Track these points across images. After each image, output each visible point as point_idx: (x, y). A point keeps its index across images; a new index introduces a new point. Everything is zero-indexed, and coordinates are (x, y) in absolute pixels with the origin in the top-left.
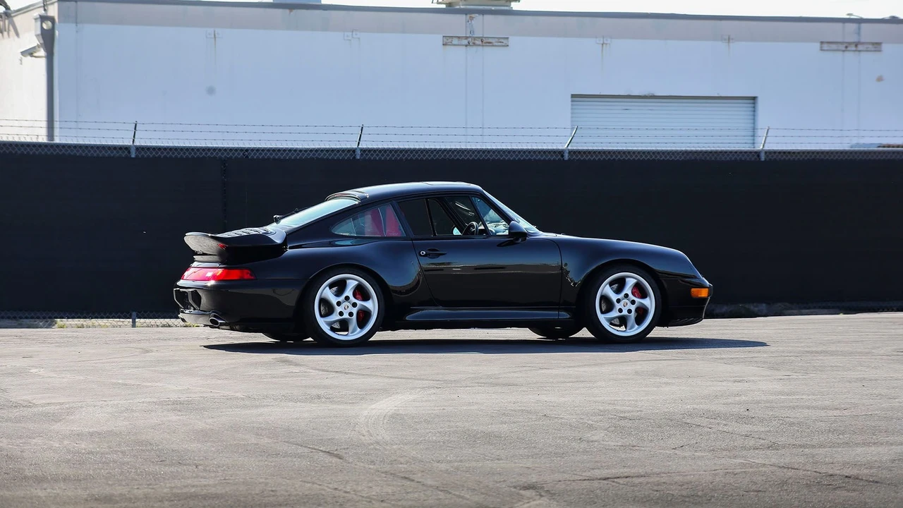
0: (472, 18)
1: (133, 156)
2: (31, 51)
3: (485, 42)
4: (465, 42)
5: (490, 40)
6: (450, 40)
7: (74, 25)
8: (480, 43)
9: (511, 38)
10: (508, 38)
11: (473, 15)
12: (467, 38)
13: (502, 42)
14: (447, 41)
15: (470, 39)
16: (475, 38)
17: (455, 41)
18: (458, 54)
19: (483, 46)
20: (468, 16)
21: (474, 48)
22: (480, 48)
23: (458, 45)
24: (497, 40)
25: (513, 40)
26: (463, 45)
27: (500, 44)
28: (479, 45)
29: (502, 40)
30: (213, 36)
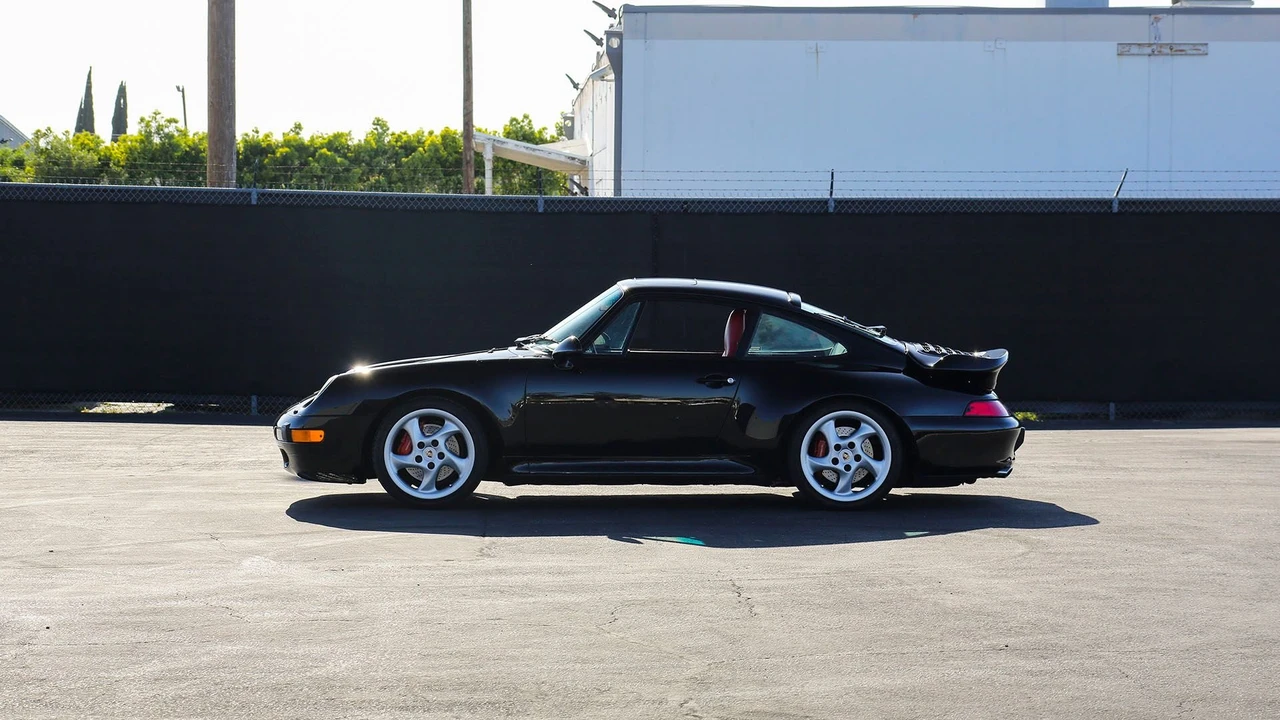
0: (1157, 20)
1: (541, 210)
2: (601, 75)
3: (1175, 50)
4: (1148, 50)
5: (1182, 48)
6: (1127, 48)
7: (643, 41)
8: (1168, 51)
9: (1211, 44)
10: (1206, 44)
11: (1160, 16)
12: (1150, 45)
13: (1199, 50)
14: (1124, 50)
15: (1154, 47)
16: (1161, 45)
17: (1134, 50)
18: (1139, 65)
19: (1172, 55)
20: (1153, 17)
21: (1161, 59)
22: (1169, 57)
23: (1138, 55)
24: (1191, 47)
25: (1213, 46)
26: (1144, 55)
27: (1195, 52)
28: (1167, 54)
29: (1200, 47)
30: (814, 50)
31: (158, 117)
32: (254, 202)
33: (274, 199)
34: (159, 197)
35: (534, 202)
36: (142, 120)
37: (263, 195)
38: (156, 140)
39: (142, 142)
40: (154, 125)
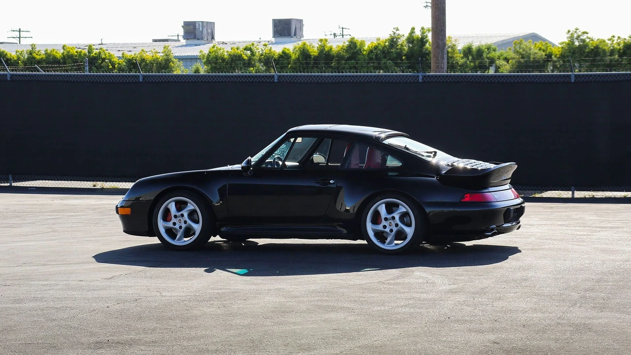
31: (578, 31)
32: (420, 81)
33: (430, 79)
34: (373, 79)
35: (569, 76)
36: (569, 31)
37: (425, 76)
38: (577, 43)
39: (568, 44)
40: (575, 35)
